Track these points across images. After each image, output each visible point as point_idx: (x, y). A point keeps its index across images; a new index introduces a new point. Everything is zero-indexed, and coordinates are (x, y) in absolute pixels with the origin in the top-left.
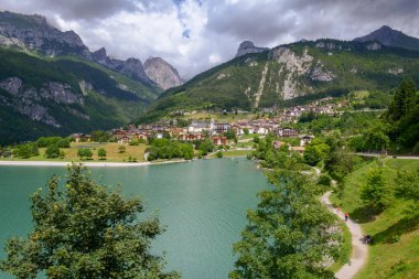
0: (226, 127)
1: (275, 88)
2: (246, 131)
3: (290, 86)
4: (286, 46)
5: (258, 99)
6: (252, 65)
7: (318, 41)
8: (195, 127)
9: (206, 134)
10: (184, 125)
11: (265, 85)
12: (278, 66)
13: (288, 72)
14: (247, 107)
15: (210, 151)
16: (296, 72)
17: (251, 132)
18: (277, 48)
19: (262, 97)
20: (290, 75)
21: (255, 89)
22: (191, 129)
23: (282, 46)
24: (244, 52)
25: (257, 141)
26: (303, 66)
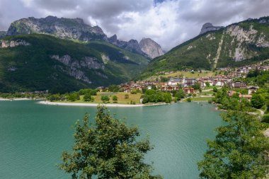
0: (193, 81)
1: (228, 54)
2: (208, 84)
3: (240, 52)
4: (236, 24)
5: (216, 62)
6: (211, 39)
7: (261, 19)
8: (172, 82)
9: (180, 86)
10: (165, 80)
11: (221, 52)
12: (231, 38)
13: (238, 42)
14: (208, 68)
15: (183, 97)
16: (244, 42)
17: (211, 85)
18: (230, 26)
19: (219, 61)
20: (240, 44)
21: (214, 55)
22: (170, 83)
23: (233, 24)
24: (205, 31)
25: (215, 91)
26: (249, 37)
